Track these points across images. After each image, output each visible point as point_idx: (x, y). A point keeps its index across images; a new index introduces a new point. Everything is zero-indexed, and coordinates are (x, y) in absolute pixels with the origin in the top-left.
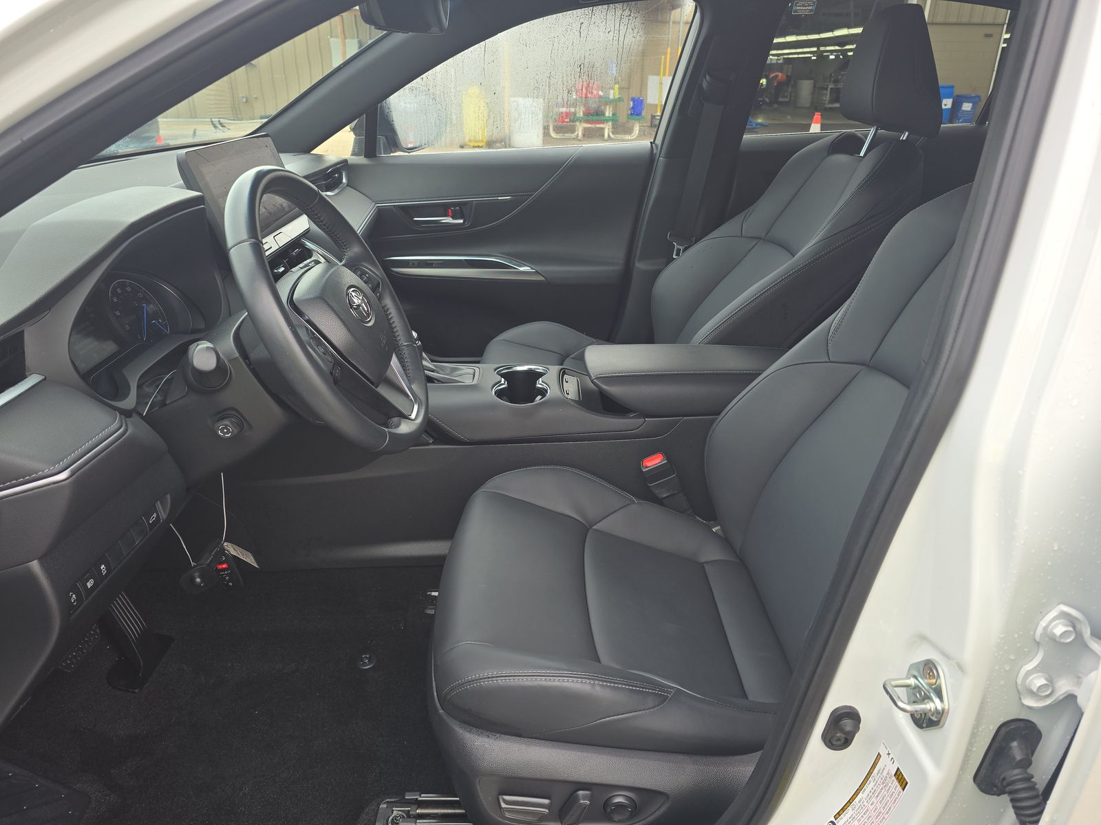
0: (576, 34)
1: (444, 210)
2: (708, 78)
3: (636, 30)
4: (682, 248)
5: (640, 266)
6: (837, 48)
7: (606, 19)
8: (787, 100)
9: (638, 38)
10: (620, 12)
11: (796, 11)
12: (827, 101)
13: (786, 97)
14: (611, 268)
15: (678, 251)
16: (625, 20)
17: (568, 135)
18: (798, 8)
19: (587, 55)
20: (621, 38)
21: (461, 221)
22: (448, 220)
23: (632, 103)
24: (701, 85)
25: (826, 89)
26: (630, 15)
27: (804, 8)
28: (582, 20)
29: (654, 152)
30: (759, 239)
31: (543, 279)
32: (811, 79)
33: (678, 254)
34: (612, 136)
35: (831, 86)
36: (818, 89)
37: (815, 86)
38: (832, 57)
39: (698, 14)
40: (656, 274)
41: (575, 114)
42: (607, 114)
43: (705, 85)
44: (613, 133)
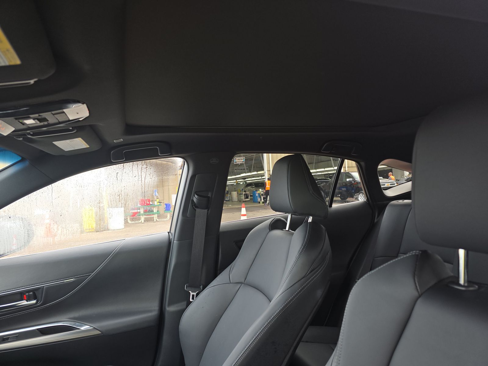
0: (114, 178)
1: (21, 296)
2: (196, 196)
3: (152, 175)
4: (195, 294)
5: (170, 309)
6: (243, 180)
7: (132, 170)
8: (229, 199)
9: (153, 179)
10: (141, 166)
11: (236, 162)
12: (244, 199)
13: (228, 198)
14: (150, 314)
15: (193, 296)
16: (144, 170)
17: (137, 222)
18: (236, 161)
19: (123, 189)
20: (143, 179)
21: (34, 302)
22: (24, 303)
23: (165, 206)
24: (193, 200)
25: (242, 194)
26: (147, 167)
27: (239, 161)
28: (117, 171)
29: (171, 238)
30: (241, 283)
31: (100, 333)
32: (236, 191)
33: (193, 298)
34: (157, 220)
35: (244, 193)
36: (239, 194)
37: (238, 194)
38: (241, 183)
39: (186, 165)
40: (181, 313)
41: (140, 212)
42: (154, 211)
43: (195, 200)
44: (158, 218)
